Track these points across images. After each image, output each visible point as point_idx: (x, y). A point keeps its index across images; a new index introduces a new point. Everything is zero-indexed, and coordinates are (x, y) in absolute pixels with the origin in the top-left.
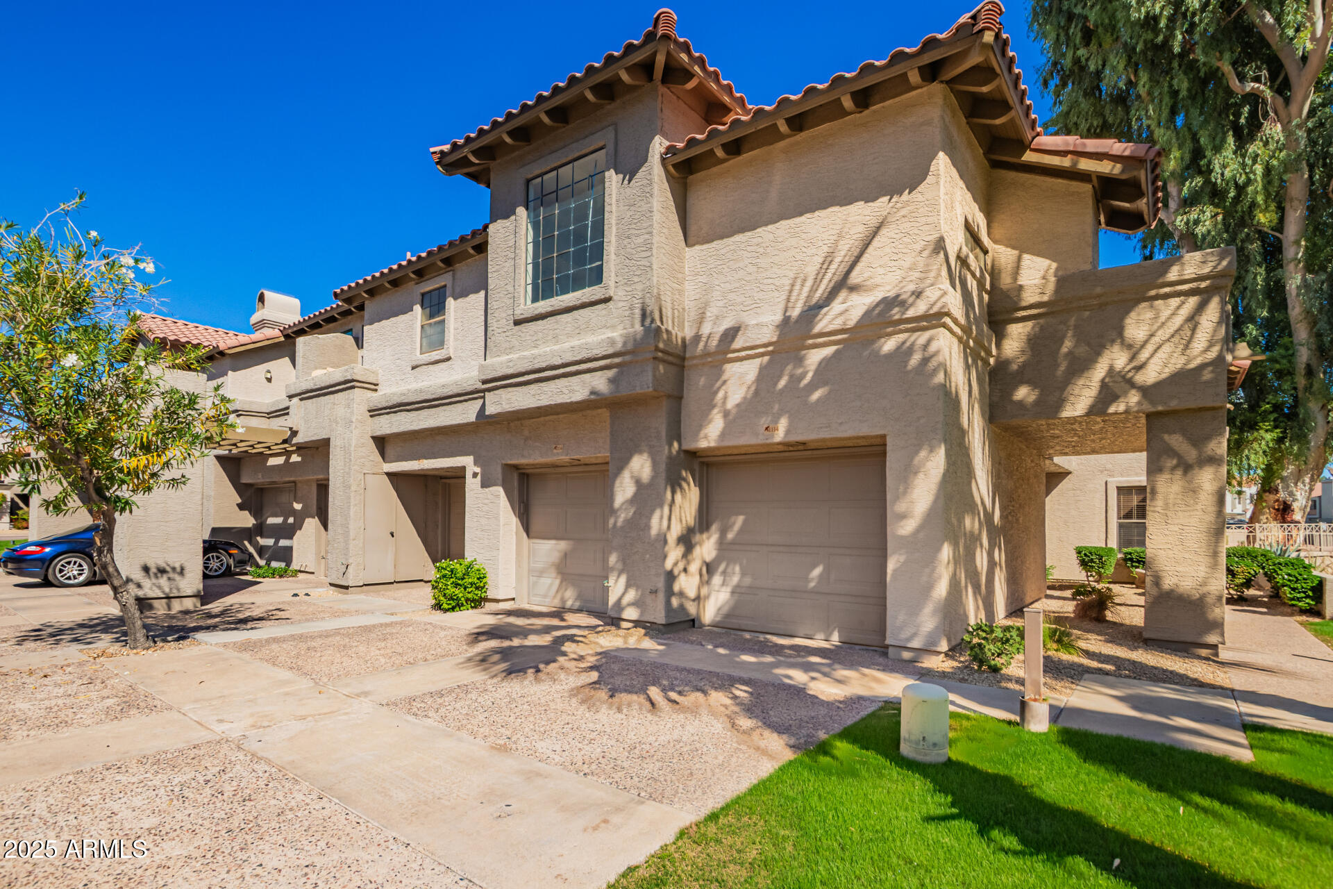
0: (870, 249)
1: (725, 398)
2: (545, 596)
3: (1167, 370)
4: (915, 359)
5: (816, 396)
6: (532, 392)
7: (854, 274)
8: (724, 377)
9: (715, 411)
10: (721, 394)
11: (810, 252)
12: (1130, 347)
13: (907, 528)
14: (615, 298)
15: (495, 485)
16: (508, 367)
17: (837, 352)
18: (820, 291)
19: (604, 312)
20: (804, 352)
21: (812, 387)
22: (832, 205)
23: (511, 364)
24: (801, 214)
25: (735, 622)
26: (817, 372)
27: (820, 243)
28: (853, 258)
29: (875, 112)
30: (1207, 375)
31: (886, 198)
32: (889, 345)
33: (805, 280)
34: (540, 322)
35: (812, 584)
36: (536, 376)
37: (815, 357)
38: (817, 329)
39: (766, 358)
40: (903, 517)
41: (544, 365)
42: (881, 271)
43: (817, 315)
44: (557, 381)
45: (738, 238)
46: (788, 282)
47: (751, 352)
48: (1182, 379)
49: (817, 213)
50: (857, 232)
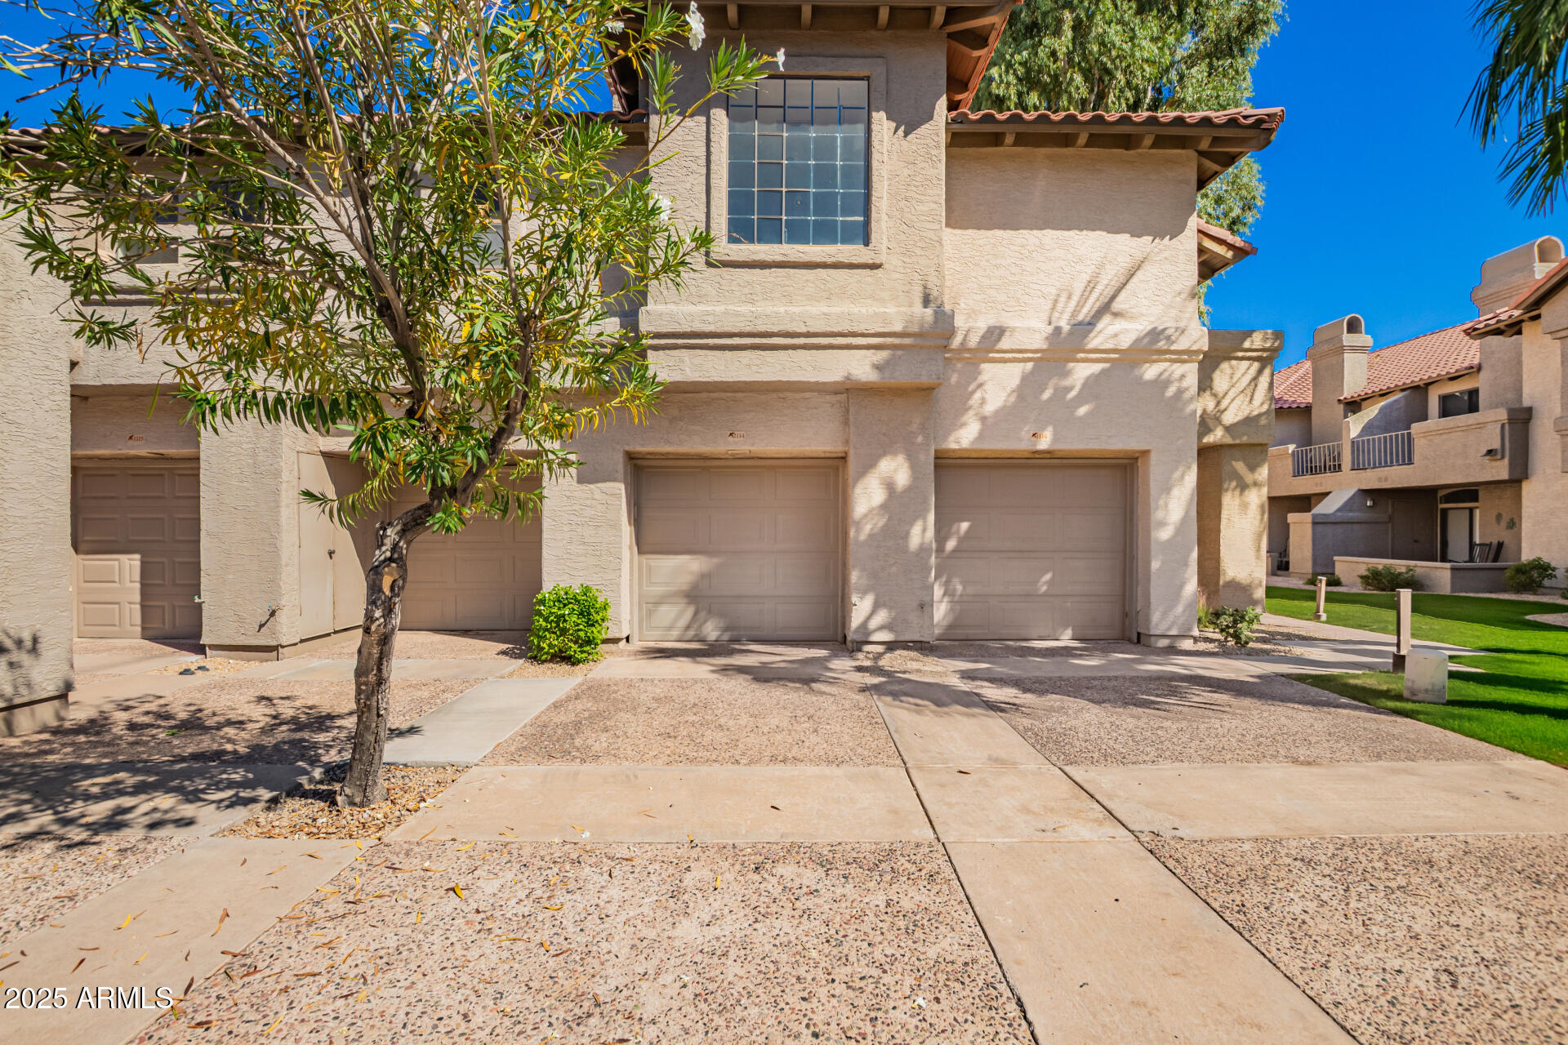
0: (1135, 280)
1: (983, 401)
2: (670, 628)
3: (1240, 413)
4: (1171, 391)
5: (1082, 410)
6: (745, 361)
7: (1119, 299)
8: (981, 379)
9: (971, 413)
10: (978, 395)
11: (1078, 268)
12: (1215, 395)
13: (1164, 534)
14: (886, 266)
15: (615, 480)
16: (704, 321)
17: (1103, 371)
18: (1085, 310)
19: (870, 279)
20: (1071, 365)
21: (1080, 400)
22: (1100, 229)
23: (710, 319)
24: (1069, 229)
25: (960, 633)
26: (1084, 385)
27: (1089, 262)
28: (1118, 284)
29: (1140, 155)
30: (1263, 421)
31: (1151, 238)
32: (1151, 372)
33: (1069, 297)
34: (757, 271)
35: (1044, 588)
36: (757, 341)
37: (1081, 372)
38: (1091, 346)
39: (1030, 365)
40: (1162, 524)
41: (775, 329)
42: (1146, 302)
43: (1090, 331)
44: (790, 351)
45: (998, 233)
46: (1054, 291)
47: (1018, 355)
48: (1249, 421)
49: (1085, 232)
50: (1124, 263)
